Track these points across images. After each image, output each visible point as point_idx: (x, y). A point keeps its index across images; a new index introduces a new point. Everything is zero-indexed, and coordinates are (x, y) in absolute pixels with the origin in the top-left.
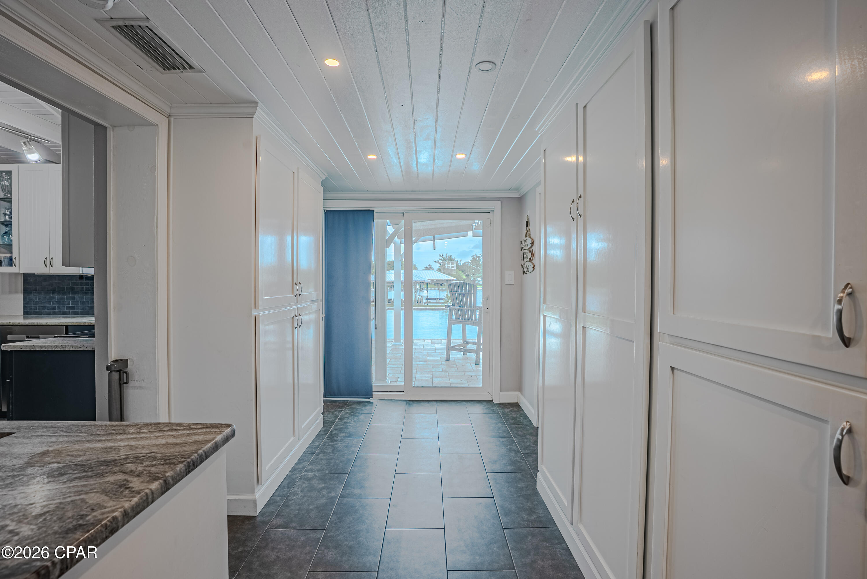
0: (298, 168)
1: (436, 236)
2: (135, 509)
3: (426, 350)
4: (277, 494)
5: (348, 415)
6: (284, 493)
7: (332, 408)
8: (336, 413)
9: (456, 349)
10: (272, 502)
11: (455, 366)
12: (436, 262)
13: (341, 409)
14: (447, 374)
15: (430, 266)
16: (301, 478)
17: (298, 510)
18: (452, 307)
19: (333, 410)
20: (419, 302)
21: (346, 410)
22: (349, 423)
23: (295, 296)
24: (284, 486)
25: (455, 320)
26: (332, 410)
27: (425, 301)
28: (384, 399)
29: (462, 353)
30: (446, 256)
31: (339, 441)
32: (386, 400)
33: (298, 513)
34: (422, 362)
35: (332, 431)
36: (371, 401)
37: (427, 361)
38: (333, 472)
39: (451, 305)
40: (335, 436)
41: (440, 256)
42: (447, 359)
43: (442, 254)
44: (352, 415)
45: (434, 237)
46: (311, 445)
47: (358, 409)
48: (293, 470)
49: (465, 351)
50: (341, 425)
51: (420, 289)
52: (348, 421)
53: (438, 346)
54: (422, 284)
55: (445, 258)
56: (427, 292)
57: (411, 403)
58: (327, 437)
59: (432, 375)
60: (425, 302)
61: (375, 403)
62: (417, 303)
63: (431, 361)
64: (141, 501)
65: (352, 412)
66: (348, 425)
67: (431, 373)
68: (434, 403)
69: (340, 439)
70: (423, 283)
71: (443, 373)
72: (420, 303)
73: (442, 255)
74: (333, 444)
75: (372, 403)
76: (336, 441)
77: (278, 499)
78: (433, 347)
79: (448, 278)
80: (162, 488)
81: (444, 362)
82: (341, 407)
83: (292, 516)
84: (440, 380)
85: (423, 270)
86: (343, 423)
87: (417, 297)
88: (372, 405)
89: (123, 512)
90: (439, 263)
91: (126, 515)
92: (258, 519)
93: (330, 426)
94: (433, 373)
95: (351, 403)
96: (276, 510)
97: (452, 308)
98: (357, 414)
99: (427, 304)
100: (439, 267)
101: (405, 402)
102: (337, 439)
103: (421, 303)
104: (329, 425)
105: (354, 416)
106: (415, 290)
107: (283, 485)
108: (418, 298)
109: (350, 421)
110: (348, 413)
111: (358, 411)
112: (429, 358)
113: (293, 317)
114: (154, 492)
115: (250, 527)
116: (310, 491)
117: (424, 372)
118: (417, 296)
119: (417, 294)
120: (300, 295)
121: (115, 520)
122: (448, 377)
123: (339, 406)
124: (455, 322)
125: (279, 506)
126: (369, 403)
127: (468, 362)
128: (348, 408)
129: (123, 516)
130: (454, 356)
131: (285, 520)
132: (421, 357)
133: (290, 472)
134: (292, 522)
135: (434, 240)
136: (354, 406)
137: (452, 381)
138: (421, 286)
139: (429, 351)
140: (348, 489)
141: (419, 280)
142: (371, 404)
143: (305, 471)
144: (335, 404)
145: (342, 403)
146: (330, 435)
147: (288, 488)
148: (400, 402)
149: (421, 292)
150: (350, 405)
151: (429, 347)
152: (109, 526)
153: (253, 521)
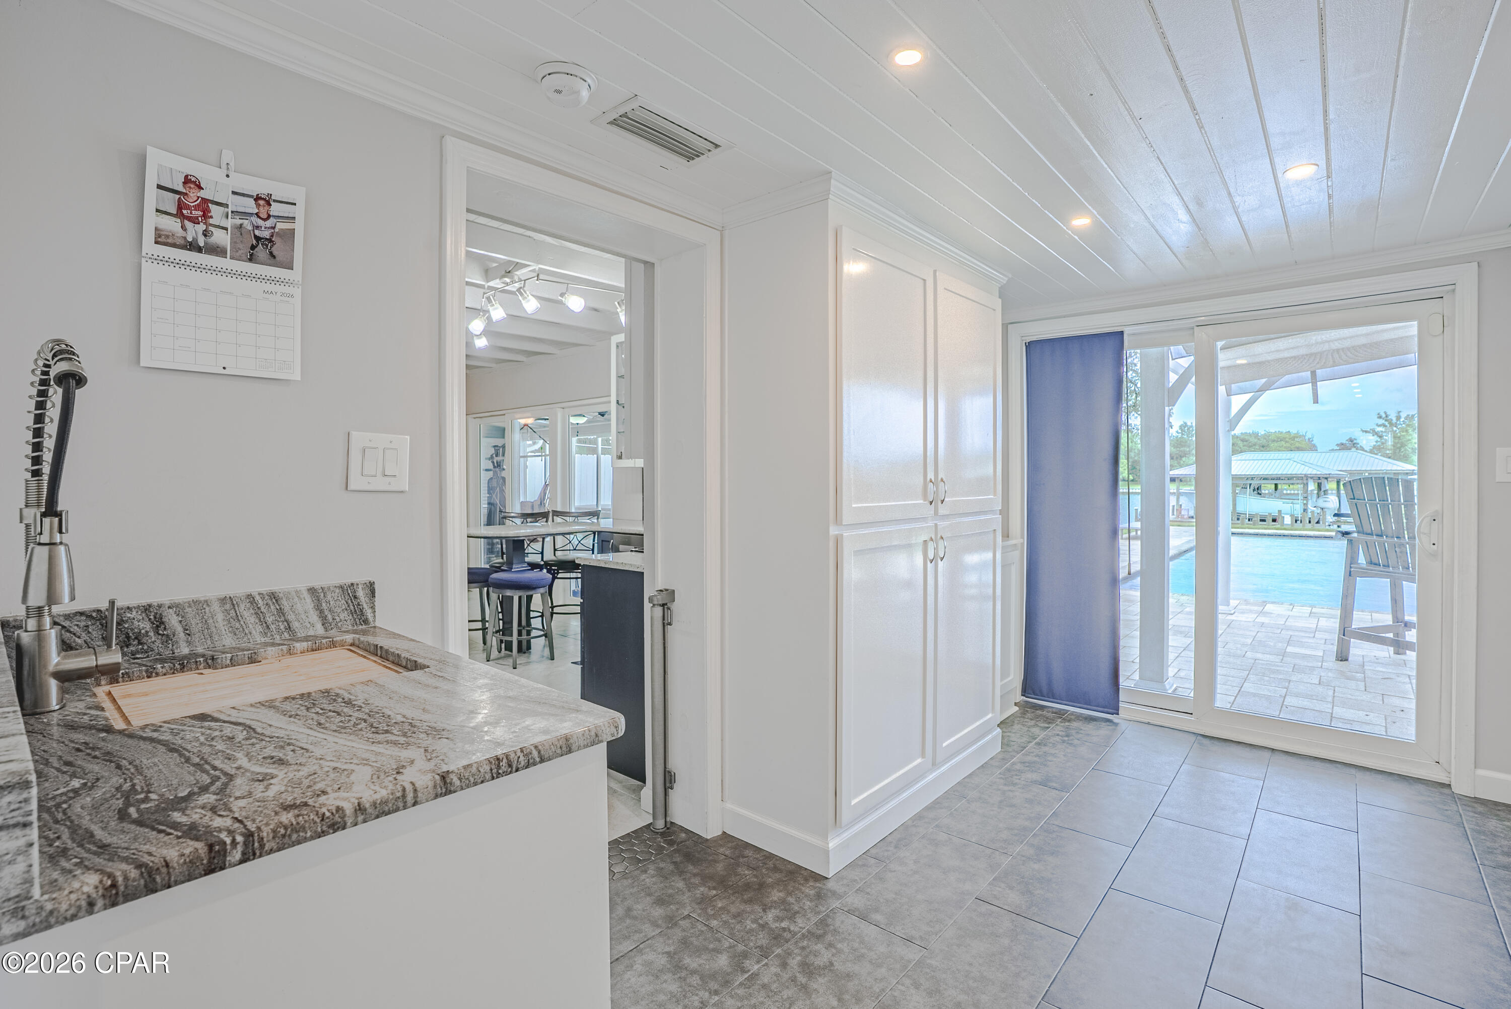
0: (935, 272)
1: (1319, 372)
2: (378, 806)
3: (1289, 629)
4: (873, 851)
5: (1057, 739)
6: (886, 854)
7: (1031, 720)
8: (1036, 730)
9: (1371, 635)
10: (860, 863)
11: (1360, 676)
12: (1366, 432)
13: (1047, 725)
14: (1331, 693)
15: (1351, 440)
16: (923, 837)
17: (896, 894)
18: (1355, 535)
19: (1033, 723)
20: (1314, 521)
21: (1058, 728)
22: (1053, 755)
23: (931, 503)
24: (891, 842)
25: (1365, 566)
26: (1029, 724)
27: (1330, 518)
28: (1147, 721)
29: (1391, 649)
30: (1398, 418)
31: (1019, 786)
32: (1149, 723)
33: (894, 899)
34: (1268, 656)
35: (1014, 764)
36: (1116, 721)
37: (1284, 654)
38: (984, 843)
39: (1353, 532)
40: (1016, 775)
41: (1380, 417)
42: (1343, 657)
43: (1385, 413)
44: (1064, 742)
45: (1313, 373)
46: (966, 780)
47: (1082, 732)
48: (919, 817)
49: (1400, 646)
50: (1036, 756)
51: (1318, 494)
52: (1053, 751)
53: (1323, 623)
54: (1324, 482)
55: (1394, 420)
56: (1337, 498)
57: (1206, 742)
58: (1000, 774)
59: (1287, 688)
60: (1334, 523)
61: (1123, 725)
62: (1310, 522)
63: (1295, 655)
64: (391, 797)
65: (1067, 736)
66: (1049, 758)
67: (1287, 684)
68: (1267, 754)
69: (1023, 782)
70: (1326, 478)
71: (1320, 689)
72: (1318, 522)
73: (1384, 416)
74: (1006, 788)
75: (1116, 724)
76: (1014, 784)
77: (873, 861)
78: (1312, 624)
79: (1399, 468)
80: (435, 787)
81: (1331, 662)
82: (1049, 721)
83: (882, 900)
84: (1306, 703)
85: (1333, 450)
86: (1040, 753)
87: (1309, 511)
88: (1115, 729)
89: (357, 804)
90: (1375, 433)
91: (360, 809)
92: (830, 885)
93: (1014, 754)
94: (1291, 684)
95: (1073, 717)
96: (861, 879)
97: (1355, 537)
98: (1076, 742)
99: (1339, 526)
100: (1377, 442)
101: (1193, 738)
102: (1017, 781)
103: (1321, 522)
104: (1014, 751)
105: (1068, 743)
106: (1305, 495)
107: (890, 839)
108: (1313, 512)
109: (1057, 752)
110: (1058, 735)
111: (1080, 736)
112: (1290, 649)
113: (925, 541)
114: (418, 789)
115: (812, 892)
116: (930, 866)
117: (1267, 678)
118: (1310, 507)
119: (1310, 502)
120: (942, 502)
121: (341, 812)
122: (1330, 699)
123: (1047, 718)
124: (1365, 574)
125: (869, 874)
126: (1108, 723)
127: (1405, 672)
128: (1062, 724)
129: (356, 810)
130: (1364, 653)
131: (869, 903)
132: (1272, 644)
133: (910, 818)
134: (877, 910)
135: (1314, 380)
136: (1075, 724)
137: (1339, 711)
138: (1319, 486)
139: (1297, 633)
140: (1000, 887)
141: (1314, 472)
142: (1113, 727)
143: (937, 826)
144: (1040, 712)
145: (1055, 713)
146: (1009, 770)
147: (896, 847)
148: (1181, 734)
149: (1321, 500)
150: (1069, 721)
151: (1300, 624)
152: (328, 818)
153: (820, 885)
